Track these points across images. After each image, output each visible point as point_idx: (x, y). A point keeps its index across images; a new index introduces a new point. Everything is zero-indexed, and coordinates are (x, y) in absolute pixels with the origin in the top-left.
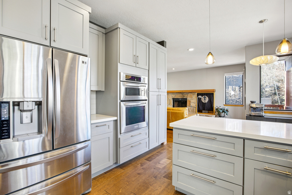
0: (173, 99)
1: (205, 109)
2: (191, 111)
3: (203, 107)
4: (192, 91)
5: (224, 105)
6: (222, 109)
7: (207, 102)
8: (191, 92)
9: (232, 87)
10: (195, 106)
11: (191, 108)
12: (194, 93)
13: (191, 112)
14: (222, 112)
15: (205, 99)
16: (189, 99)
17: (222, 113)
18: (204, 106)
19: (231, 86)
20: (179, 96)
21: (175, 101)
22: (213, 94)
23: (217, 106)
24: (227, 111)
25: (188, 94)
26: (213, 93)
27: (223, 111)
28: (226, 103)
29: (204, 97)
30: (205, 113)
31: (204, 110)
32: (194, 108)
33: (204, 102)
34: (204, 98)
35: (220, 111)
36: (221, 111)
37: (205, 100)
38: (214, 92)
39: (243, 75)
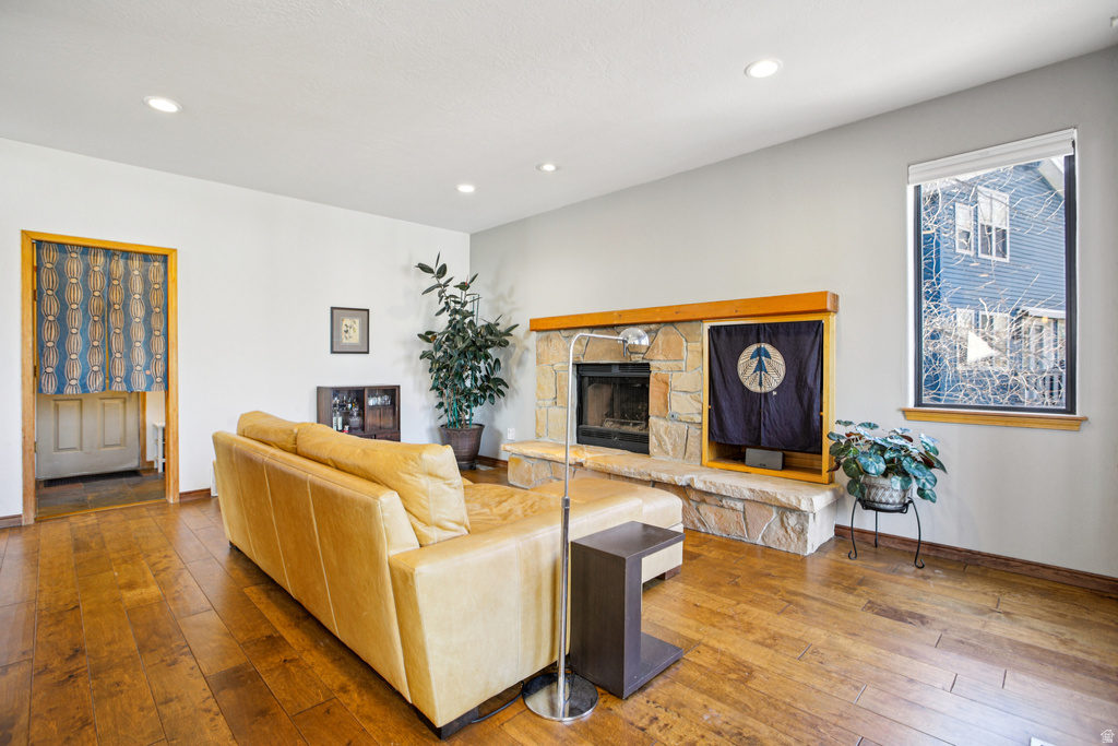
0: (579, 367)
1: (764, 442)
2: (674, 449)
3: (748, 421)
4: (678, 309)
5: (905, 412)
6: (883, 449)
7: (775, 385)
8: (672, 323)
9: (973, 312)
10: (698, 419)
11: (673, 426)
12: (687, 326)
13: (675, 457)
14: (885, 475)
15: (760, 367)
16: (662, 365)
17: (883, 481)
18: (754, 418)
19: (964, 310)
20: (602, 351)
21: (592, 380)
22: (817, 329)
23: (847, 423)
24: (928, 463)
25: (657, 331)
26: (819, 324)
27: (889, 462)
28: (925, 400)
29: (759, 353)
30: (763, 466)
31: (757, 445)
32: (694, 431)
33: (755, 388)
34: (755, 363)
35: (863, 460)
36: (876, 466)
37: (764, 372)
38: (825, 311)
39: (1070, 160)
